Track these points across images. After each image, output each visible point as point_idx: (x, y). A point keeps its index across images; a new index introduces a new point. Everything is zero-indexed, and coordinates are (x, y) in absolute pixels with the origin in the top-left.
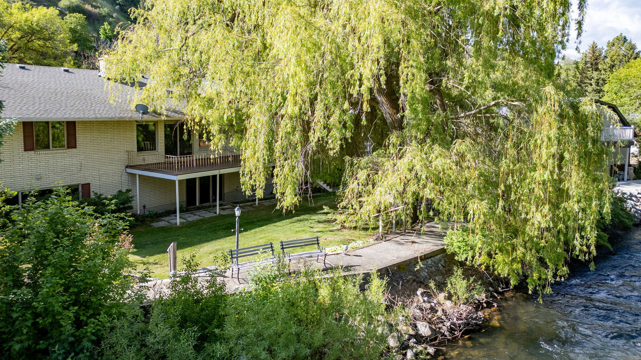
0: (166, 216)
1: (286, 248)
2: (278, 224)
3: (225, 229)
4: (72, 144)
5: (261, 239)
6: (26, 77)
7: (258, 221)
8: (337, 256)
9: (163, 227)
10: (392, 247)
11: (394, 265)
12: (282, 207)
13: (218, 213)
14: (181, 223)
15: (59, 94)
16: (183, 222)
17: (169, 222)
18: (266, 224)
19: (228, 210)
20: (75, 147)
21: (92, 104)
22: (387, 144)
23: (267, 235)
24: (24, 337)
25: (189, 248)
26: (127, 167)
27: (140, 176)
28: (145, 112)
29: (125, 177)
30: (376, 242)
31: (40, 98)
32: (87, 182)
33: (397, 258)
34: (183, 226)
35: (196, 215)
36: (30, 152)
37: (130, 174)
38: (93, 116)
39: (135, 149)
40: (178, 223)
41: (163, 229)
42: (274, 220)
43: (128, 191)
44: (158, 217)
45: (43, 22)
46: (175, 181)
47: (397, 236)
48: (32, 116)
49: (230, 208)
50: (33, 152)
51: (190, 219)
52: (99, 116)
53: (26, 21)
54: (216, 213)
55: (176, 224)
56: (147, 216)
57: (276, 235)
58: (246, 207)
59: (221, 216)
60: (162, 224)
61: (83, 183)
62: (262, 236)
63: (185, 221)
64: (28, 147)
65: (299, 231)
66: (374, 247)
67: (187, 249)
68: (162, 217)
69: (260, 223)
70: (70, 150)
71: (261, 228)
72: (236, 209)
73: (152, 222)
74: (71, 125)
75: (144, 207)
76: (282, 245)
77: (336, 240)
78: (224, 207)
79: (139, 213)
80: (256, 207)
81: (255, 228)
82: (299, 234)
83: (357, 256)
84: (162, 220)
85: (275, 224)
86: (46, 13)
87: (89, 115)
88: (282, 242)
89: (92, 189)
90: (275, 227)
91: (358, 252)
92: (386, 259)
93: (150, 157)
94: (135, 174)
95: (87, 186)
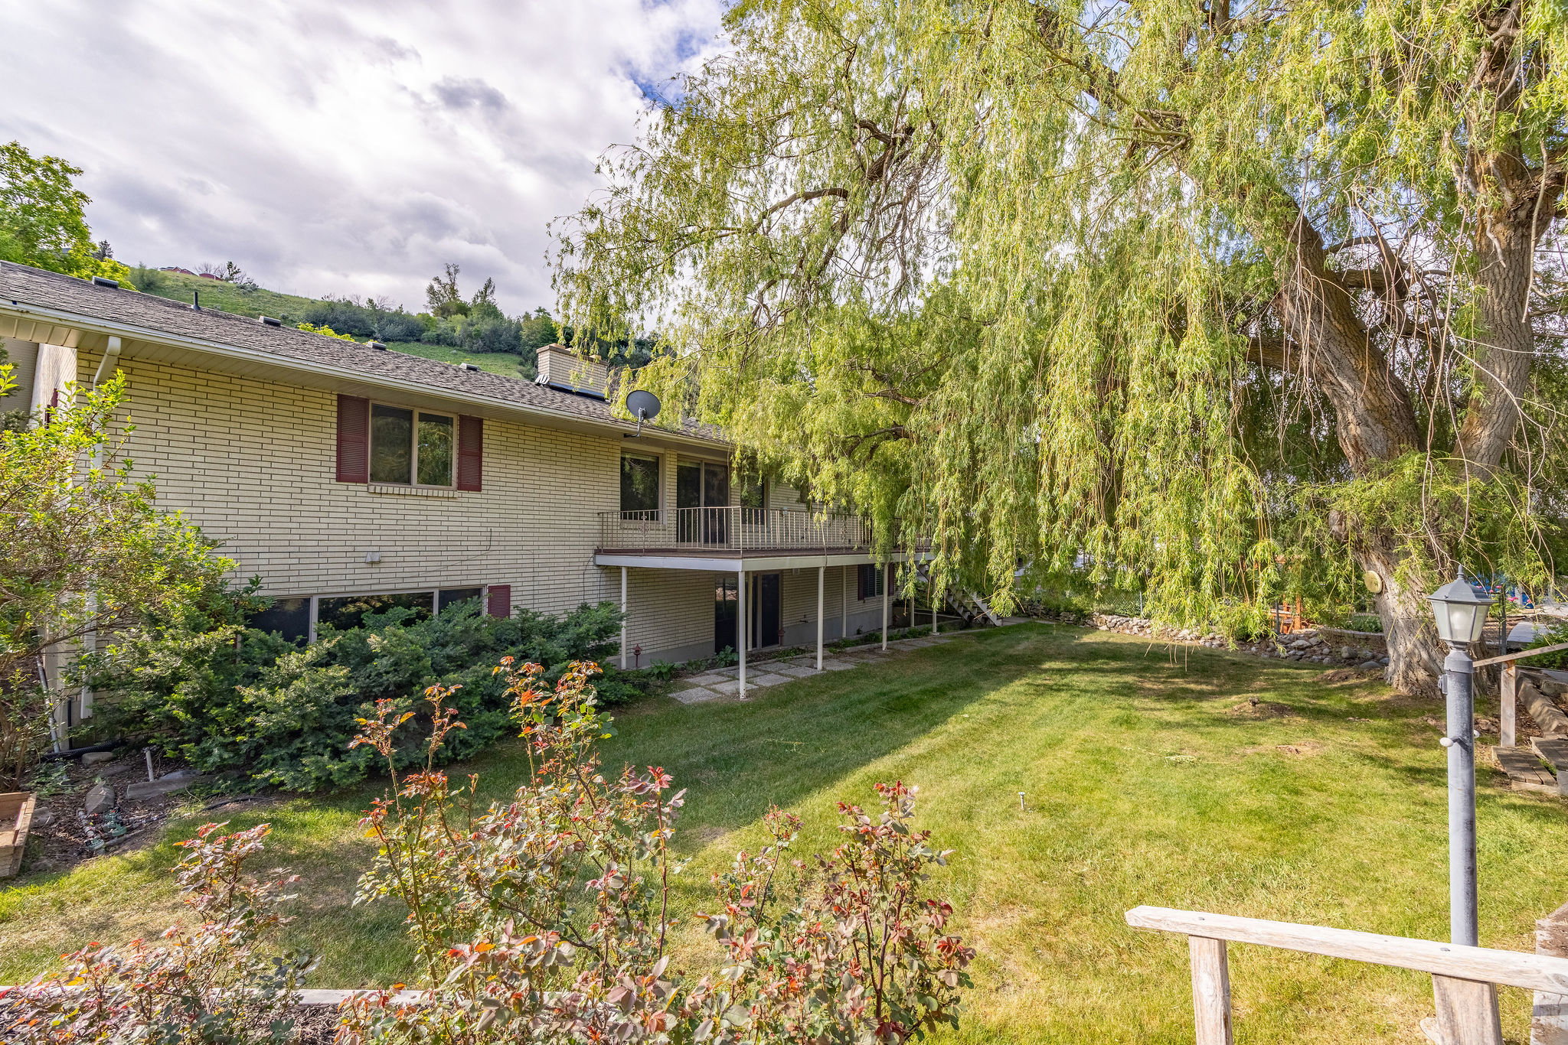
0: (701, 675)
4: (470, 481)
9: (702, 704)
13: (820, 667)
14: (750, 693)
16: (752, 692)
17: (714, 690)
20: (478, 488)
26: (598, 552)
27: (630, 569)
29: (593, 577)
32: (503, 582)
34: (752, 703)
35: (767, 672)
36: (352, 486)
37: (604, 568)
39: (616, 511)
40: (742, 692)
44: (682, 676)
46: (734, 572)
50: (362, 487)
51: (763, 683)
54: (813, 667)
55: (735, 693)
56: (648, 675)
60: (697, 695)
61: (493, 583)
63: (753, 687)
64: (349, 473)
68: (686, 676)
70: (466, 494)
73: (669, 689)
74: (471, 429)
75: (637, 652)
79: (627, 665)
80: (884, 656)
84: (693, 686)
89: (515, 600)
93: (637, 533)
94: (619, 568)
95: (501, 593)
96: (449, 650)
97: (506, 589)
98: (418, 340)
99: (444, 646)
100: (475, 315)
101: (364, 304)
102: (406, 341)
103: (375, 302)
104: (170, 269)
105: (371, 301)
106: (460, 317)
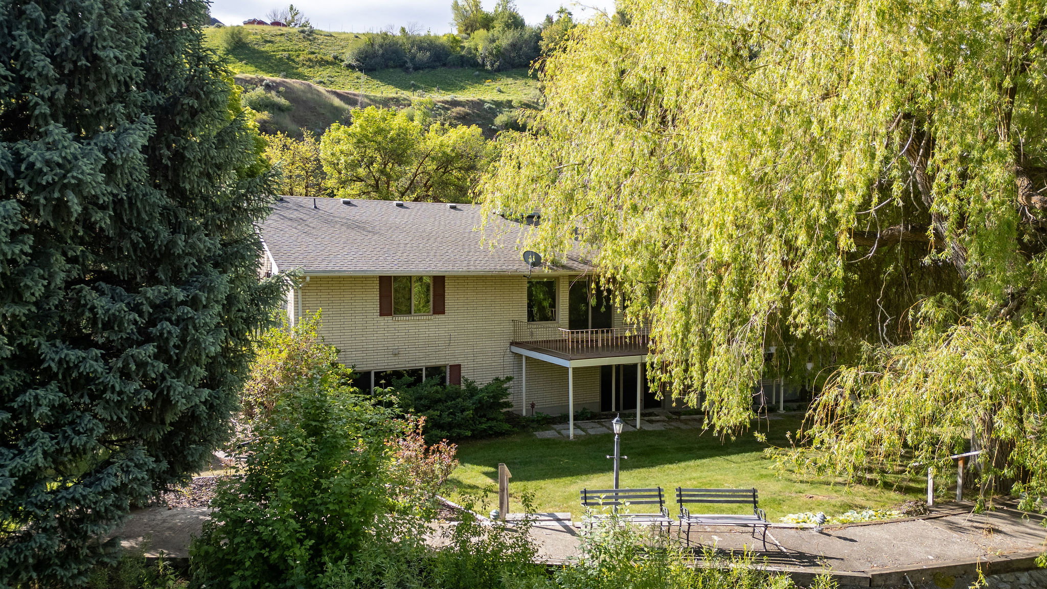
0: (560, 423)
1: (687, 501)
2: (733, 457)
3: (639, 455)
4: (439, 309)
5: (690, 479)
6: (400, 217)
7: (700, 448)
8: (801, 532)
9: (548, 440)
10: (934, 534)
11: (922, 571)
12: (712, 427)
13: (638, 427)
14: (575, 436)
15: (432, 239)
16: (580, 436)
17: (559, 433)
18: (711, 456)
19: (659, 424)
20: (443, 313)
21: (469, 252)
22: (910, 318)
23: (705, 474)
24: (248, 573)
25: (569, 478)
26: (512, 344)
27: (527, 358)
28: (537, 263)
29: (509, 359)
30: (906, 517)
31: (406, 244)
32: (457, 363)
33: (938, 557)
34: (580, 442)
35: (603, 426)
36: (386, 318)
37: (515, 354)
38: (465, 269)
39: (525, 318)
40: (571, 436)
41: (547, 443)
42: (729, 450)
43: (509, 379)
44: (548, 423)
45: (460, 147)
46: (568, 369)
47: (960, 511)
48: (387, 268)
49: (664, 421)
50: (390, 318)
51: (592, 432)
52: (472, 268)
53: (442, 145)
54: (635, 426)
55: (569, 436)
56: (533, 421)
57: (720, 477)
58: (691, 423)
59: (642, 432)
60: (549, 434)
61: (452, 363)
62: (694, 475)
63: (583, 433)
64: (385, 311)
65: (766, 476)
66: (893, 527)
67: (564, 479)
68: (555, 424)
69: (701, 452)
70: (437, 316)
71: (699, 462)
72: (614, 421)
73: (536, 430)
74: (439, 281)
75: (533, 406)
76: (680, 495)
77: (833, 502)
78: (653, 418)
79: (524, 413)
81: (689, 459)
82: (764, 480)
83: (845, 539)
84: (553, 429)
85: (728, 458)
86: (464, 133)
87: (460, 268)
88: (680, 490)
89: (463, 373)
90: (725, 463)
91: (850, 532)
92: (908, 555)
93: (542, 331)
94: (521, 356)
95: (456, 368)
96: (422, 402)
97: (458, 367)
98: (444, 65)
99: (421, 399)
100: (498, 26)
101: (398, 33)
102: (434, 68)
103: (407, 30)
104: (252, 22)
105: (403, 30)
106: (482, 32)
